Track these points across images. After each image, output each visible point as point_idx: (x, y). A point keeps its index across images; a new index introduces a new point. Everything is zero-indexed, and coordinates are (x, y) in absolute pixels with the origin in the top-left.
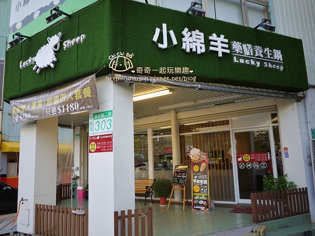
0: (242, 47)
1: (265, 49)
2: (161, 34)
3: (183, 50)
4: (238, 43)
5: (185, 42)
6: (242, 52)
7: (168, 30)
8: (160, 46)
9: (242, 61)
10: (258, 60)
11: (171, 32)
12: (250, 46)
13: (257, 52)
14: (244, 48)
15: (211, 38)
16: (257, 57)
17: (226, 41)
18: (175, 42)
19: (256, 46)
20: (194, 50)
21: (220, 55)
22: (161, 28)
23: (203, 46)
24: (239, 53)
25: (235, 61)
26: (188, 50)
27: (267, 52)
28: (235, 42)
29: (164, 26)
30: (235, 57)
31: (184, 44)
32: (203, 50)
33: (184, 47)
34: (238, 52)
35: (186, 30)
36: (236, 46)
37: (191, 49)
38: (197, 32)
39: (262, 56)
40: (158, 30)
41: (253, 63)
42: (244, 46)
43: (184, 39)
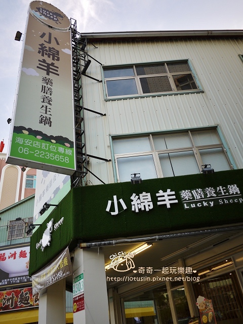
0: (192, 194)
1: (218, 188)
2: (113, 204)
3: (133, 211)
4: (187, 191)
5: (134, 205)
6: (191, 198)
7: (118, 199)
8: (113, 213)
9: (193, 206)
10: (211, 201)
11: (121, 201)
12: (199, 190)
13: (208, 194)
14: (194, 193)
15: (157, 195)
16: (209, 197)
17: (173, 193)
18: (125, 207)
19: (207, 188)
20: (143, 209)
21: (169, 206)
22: (112, 200)
23: (151, 204)
24: (189, 199)
25: (186, 207)
26: (137, 211)
27: (220, 190)
28: (183, 191)
29: (115, 197)
30: (185, 205)
31: (133, 207)
32: (151, 207)
33: (133, 209)
34: (187, 199)
35: (134, 195)
36: (185, 194)
37: (140, 210)
38: (144, 193)
39: (215, 195)
40: (110, 202)
41: (205, 204)
42: (194, 192)
43: (132, 203)
